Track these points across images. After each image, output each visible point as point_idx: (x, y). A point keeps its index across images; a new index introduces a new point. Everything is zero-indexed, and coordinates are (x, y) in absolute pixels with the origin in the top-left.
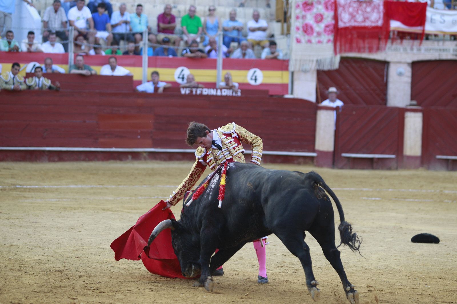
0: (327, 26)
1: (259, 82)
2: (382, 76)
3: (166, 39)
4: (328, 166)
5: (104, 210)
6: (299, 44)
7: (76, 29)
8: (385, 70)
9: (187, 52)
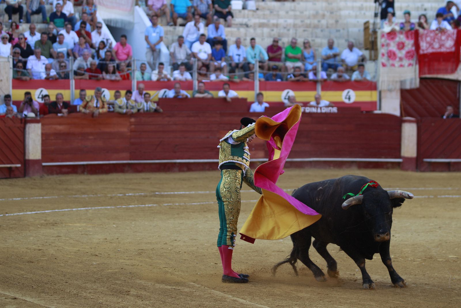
0: (408, 52)
2: (455, 93)
3: (274, 67)
4: (412, 170)
6: (384, 68)
7: (199, 60)
8: (458, 87)
9: (291, 77)
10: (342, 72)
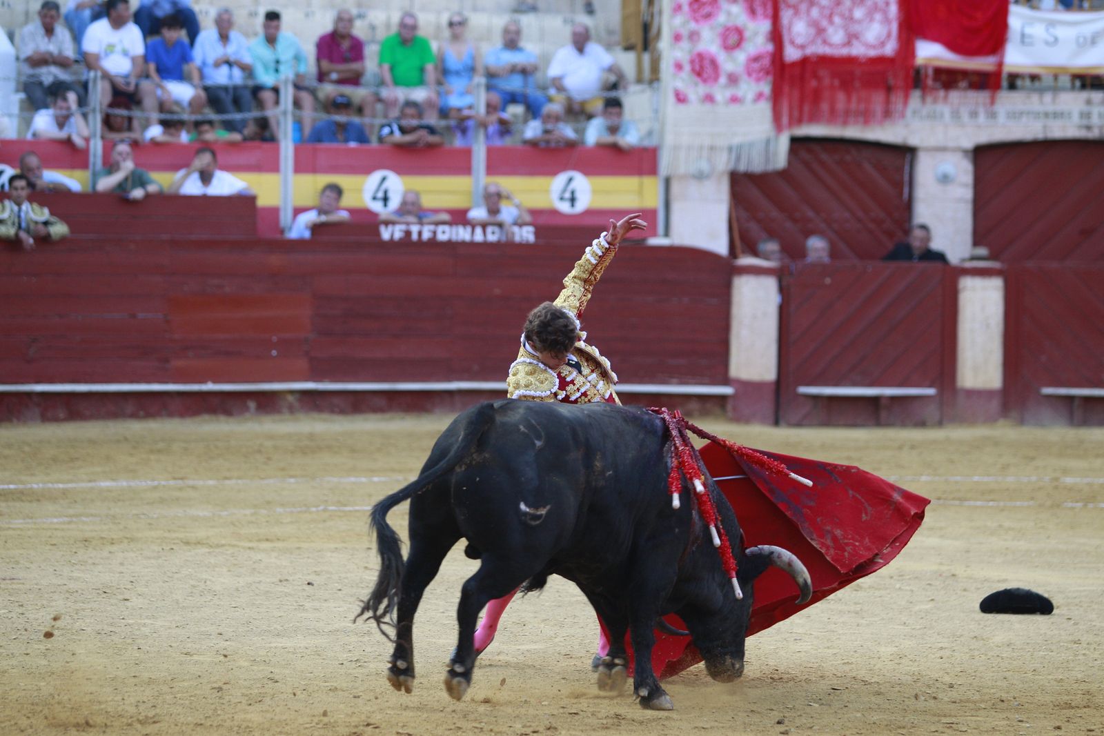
0: (756, 59)
1: (580, 207)
2: (898, 185)
3: (340, 100)
4: (763, 421)
5: (187, 543)
6: (682, 108)
7: (106, 76)
8: (907, 168)
9: (392, 132)
10: (557, 119)
